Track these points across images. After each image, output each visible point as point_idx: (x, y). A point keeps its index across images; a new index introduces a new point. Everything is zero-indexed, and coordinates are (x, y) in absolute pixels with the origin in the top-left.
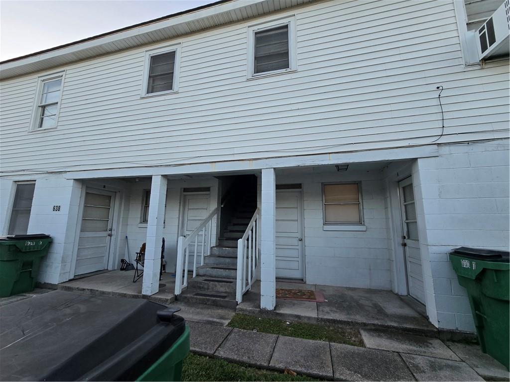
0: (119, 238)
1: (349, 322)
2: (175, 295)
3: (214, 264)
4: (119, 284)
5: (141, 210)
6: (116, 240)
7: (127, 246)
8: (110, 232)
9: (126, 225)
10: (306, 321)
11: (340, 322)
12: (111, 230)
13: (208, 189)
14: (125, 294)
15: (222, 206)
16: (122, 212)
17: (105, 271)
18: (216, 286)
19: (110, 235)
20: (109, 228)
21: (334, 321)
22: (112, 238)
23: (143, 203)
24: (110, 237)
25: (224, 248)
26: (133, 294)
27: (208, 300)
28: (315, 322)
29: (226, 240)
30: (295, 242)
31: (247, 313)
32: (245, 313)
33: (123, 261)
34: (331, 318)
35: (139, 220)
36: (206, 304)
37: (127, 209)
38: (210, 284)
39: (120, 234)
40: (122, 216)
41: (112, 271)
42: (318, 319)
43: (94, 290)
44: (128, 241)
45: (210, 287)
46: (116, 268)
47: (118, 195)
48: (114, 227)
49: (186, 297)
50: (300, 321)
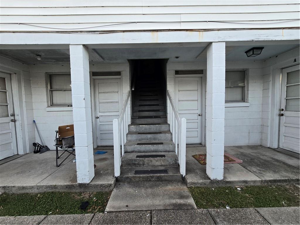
0: (26, 123)
1: (286, 180)
2: (116, 177)
3: (137, 140)
4: (40, 172)
5: (47, 95)
6: (22, 125)
7: (36, 130)
8: (12, 118)
9: (30, 109)
10: (252, 184)
11: (280, 181)
12: (13, 115)
13: (119, 73)
14: (55, 186)
15: (133, 89)
16: (24, 96)
17: (17, 156)
18: (151, 161)
19: (14, 121)
20: (10, 112)
21: (275, 181)
22: (17, 123)
23: (47, 87)
24: (13, 123)
25: (141, 126)
26: (65, 184)
27: (152, 177)
28: (259, 184)
29: (138, 118)
30: (196, 117)
31: (199, 186)
32: (196, 186)
33: (35, 144)
34: (272, 179)
35: (46, 104)
36: (150, 181)
37: (29, 93)
38: (145, 160)
39: (25, 119)
40: (24, 100)
41: (24, 155)
42: (262, 181)
43: (9, 187)
44: (37, 124)
45: (146, 163)
46: (28, 151)
47: (14, 77)
48: (17, 112)
49: (128, 178)
50: (247, 185)
